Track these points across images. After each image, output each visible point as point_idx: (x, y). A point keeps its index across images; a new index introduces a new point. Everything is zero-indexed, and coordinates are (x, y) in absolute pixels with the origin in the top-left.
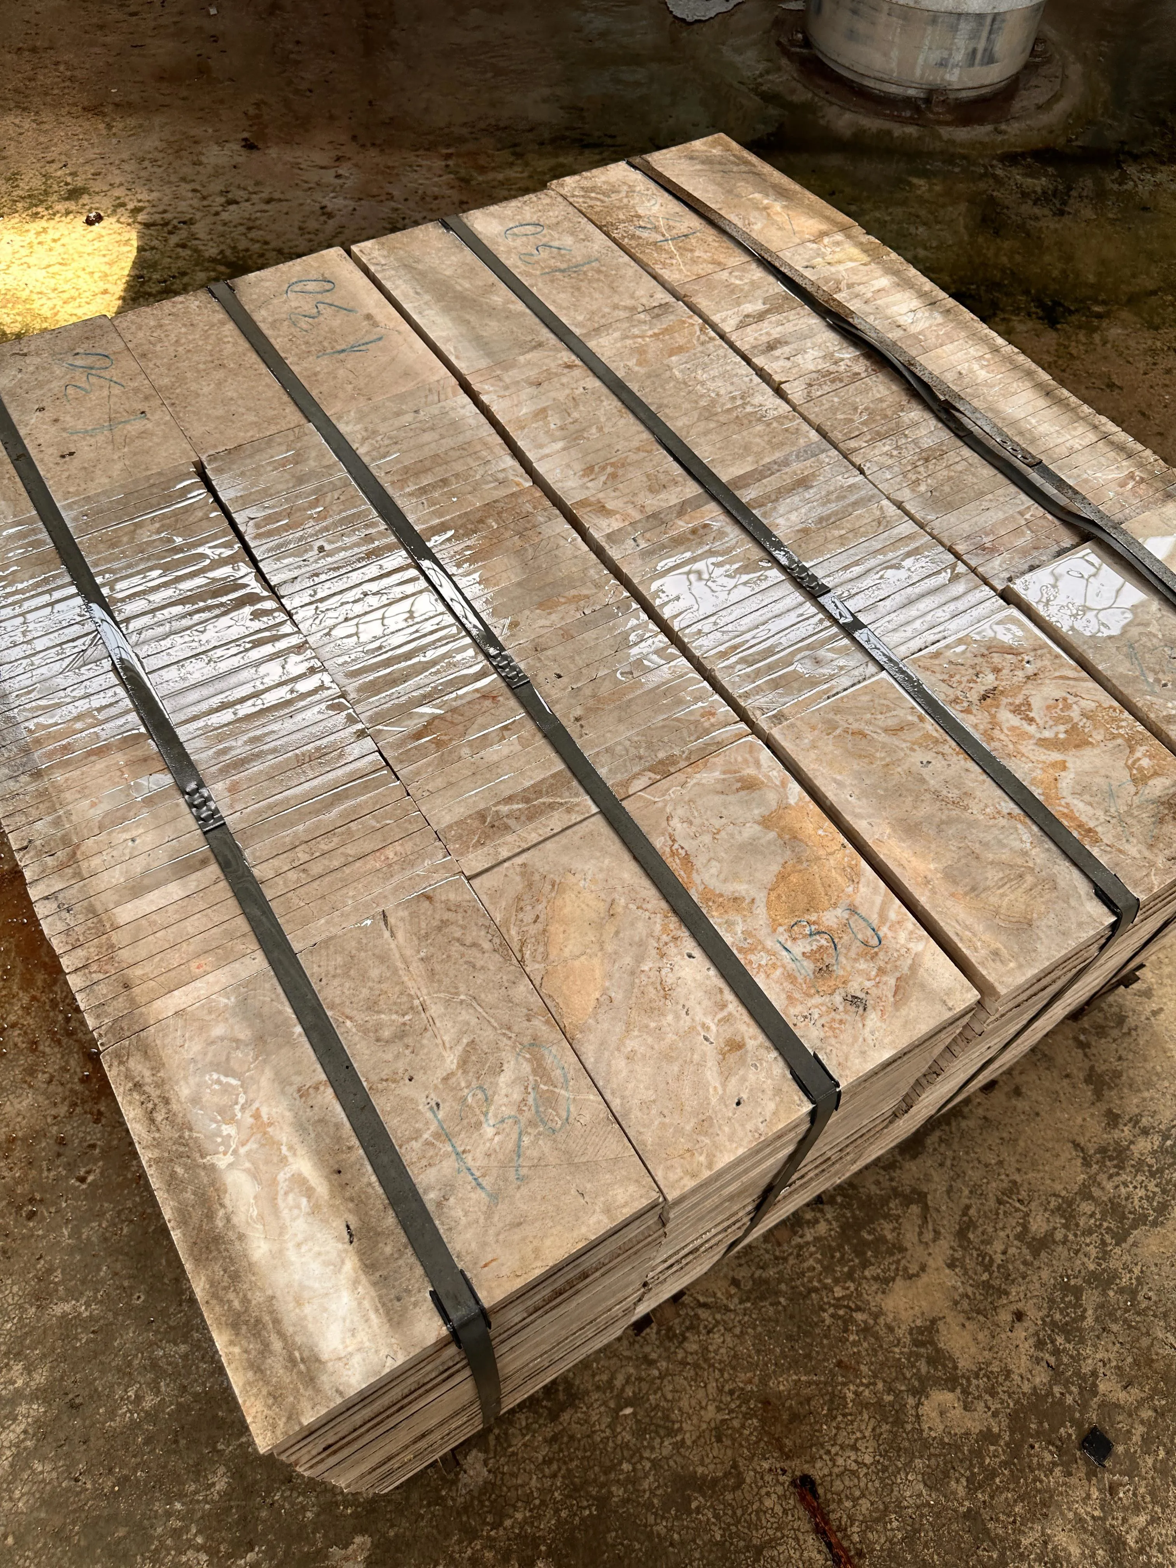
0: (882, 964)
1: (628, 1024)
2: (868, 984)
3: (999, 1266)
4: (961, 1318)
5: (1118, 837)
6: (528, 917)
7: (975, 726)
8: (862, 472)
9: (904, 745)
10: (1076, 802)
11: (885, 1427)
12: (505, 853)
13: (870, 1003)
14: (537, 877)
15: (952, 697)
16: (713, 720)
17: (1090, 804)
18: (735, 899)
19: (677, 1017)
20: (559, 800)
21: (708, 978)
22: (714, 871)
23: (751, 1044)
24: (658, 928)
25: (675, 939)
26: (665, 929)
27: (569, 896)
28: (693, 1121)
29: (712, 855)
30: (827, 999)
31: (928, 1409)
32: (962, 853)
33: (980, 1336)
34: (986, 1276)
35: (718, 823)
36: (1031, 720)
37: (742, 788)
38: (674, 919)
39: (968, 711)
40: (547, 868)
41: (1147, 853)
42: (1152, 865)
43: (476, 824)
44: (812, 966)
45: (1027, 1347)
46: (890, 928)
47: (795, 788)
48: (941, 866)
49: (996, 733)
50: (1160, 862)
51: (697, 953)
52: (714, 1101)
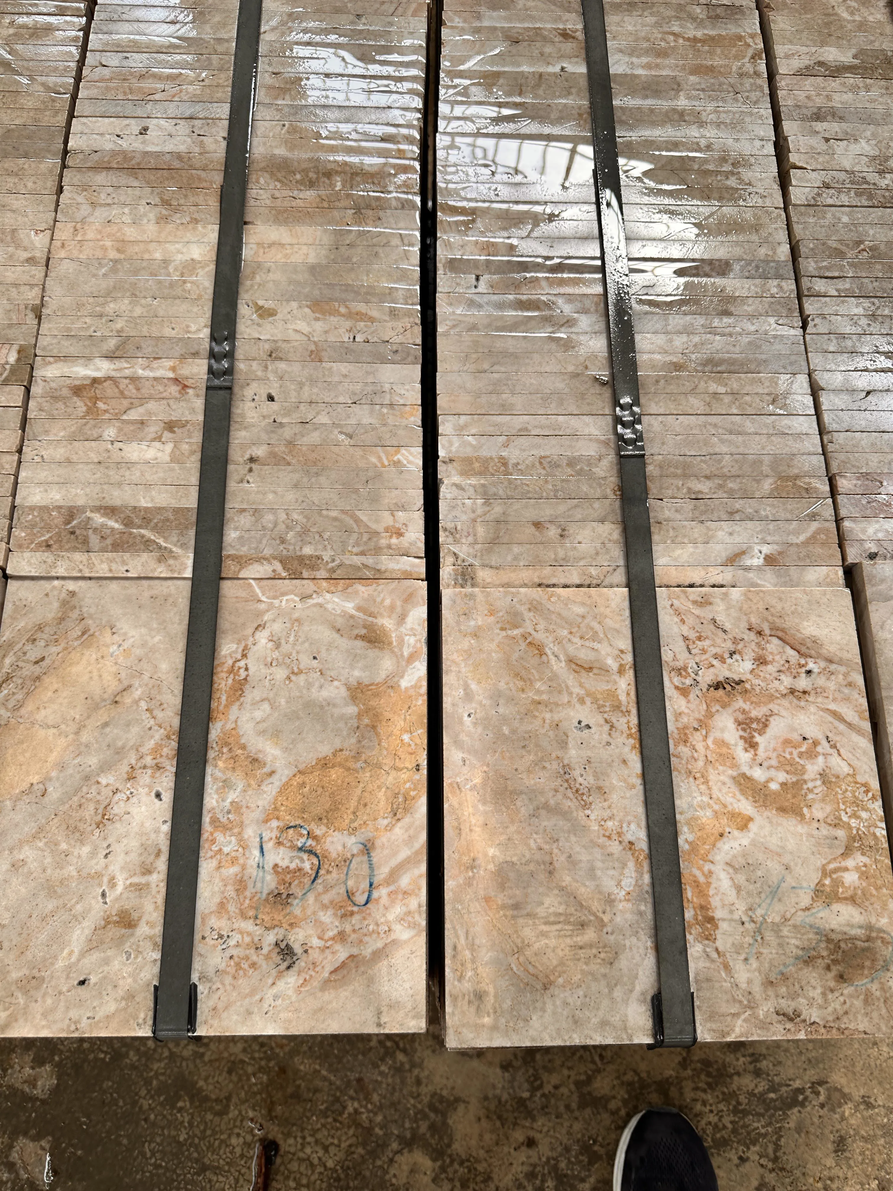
0: (348, 928)
1: (41, 829)
2: (315, 942)
3: (543, 1095)
4: (482, 1113)
5: (738, 949)
6: (34, 654)
7: (678, 715)
8: (804, 327)
9: (576, 690)
10: (723, 875)
11: (361, 1150)
12: (61, 571)
13: (301, 964)
14: (75, 614)
15: (680, 664)
16: (394, 541)
17: (738, 889)
18: (255, 760)
19: (93, 854)
20: (161, 542)
21: (157, 831)
22: (258, 714)
23: (143, 930)
24: (151, 744)
25: (158, 767)
26: (156, 751)
27: (91, 655)
28: (25, 971)
29: (271, 695)
30: (258, 931)
31: (405, 1160)
32: (538, 856)
33: (487, 1137)
34: (526, 1095)
35: (306, 661)
36: (752, 745)
37: (363, 638)
38: (174, 745)
39: (684, 691)
40: (92, 610)
41: (757, 989)
42: (752, 1006)
43: (59, 521)
44: (273, 885)
45: (519, 1169)
46: (389, 894)
47: (421, 668)
48: (501, 857)
49: (696, 738)
50: (765, 1009)
51: (168, 797)
52: (60, 964)
